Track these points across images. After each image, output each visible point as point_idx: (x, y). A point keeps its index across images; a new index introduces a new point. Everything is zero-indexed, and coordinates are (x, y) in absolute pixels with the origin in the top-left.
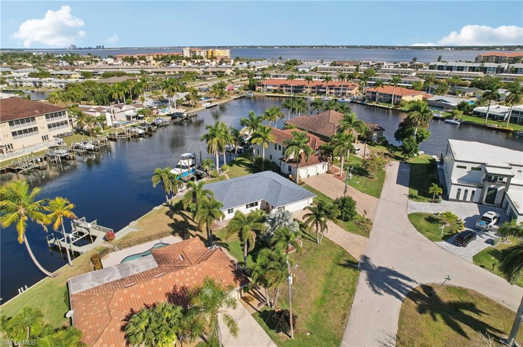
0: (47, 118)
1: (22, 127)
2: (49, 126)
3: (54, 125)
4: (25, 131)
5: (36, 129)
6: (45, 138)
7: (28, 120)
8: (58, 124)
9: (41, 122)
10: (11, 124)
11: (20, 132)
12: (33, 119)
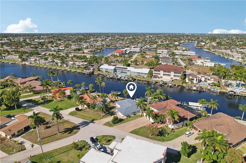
0: (174, 73)
1: (166, 73)
2: (174, 76)
3: (176, 76)
4: (167, 75)
5: (170, 75)
6: (171, 78)
7: (168, 72)
8: (177, 76)
9: (172, 74)
10: (164, 72)
11: (165, 74)
12: (170, 72)
